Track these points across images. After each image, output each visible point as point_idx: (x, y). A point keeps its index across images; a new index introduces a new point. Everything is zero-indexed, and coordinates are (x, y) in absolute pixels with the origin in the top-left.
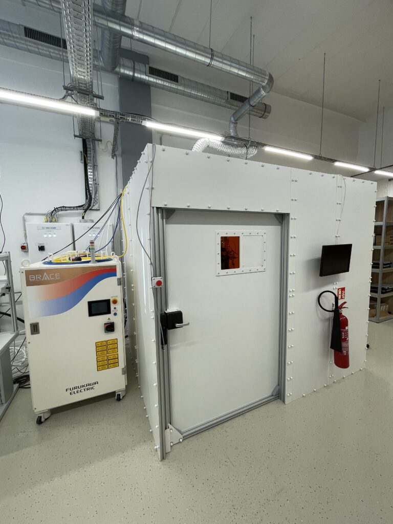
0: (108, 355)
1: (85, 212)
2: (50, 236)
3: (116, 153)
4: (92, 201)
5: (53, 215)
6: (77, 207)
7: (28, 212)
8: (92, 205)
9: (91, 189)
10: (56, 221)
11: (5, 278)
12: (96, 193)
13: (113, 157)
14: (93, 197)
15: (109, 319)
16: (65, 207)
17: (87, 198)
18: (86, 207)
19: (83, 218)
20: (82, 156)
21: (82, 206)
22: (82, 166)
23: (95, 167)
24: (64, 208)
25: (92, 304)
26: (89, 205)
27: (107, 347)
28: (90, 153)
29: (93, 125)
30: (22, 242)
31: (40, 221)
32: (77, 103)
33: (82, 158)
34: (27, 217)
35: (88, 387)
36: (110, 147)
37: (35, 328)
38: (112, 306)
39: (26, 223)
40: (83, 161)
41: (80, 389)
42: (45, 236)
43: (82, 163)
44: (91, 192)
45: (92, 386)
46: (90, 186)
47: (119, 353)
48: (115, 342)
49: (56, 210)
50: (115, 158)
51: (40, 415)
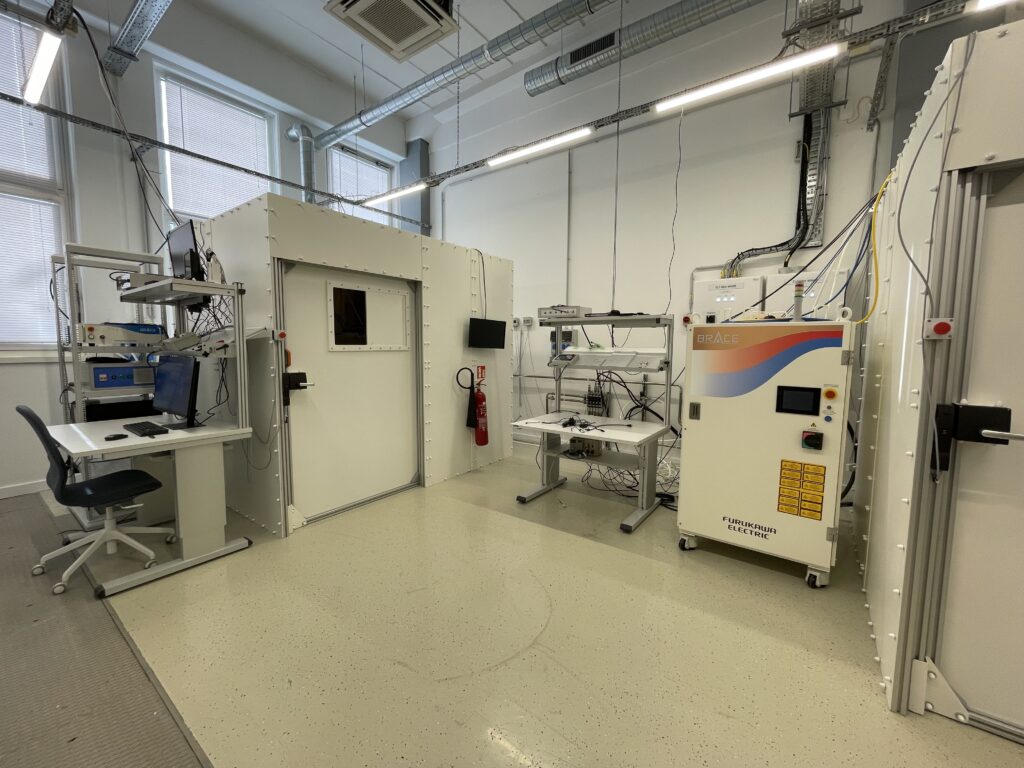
0: (802, 490)
1: (791, 254)
2: (725, 299)
3: (879, 117)
4: (809, 231)
5: (733, 268)
6: (776, 246)
7: (699, 266)
8: (807, 238)
9: (808, 207)
10: (737, 276)
11: (665, 351)
12: (818, 214)
13: (870, 128)
14: (812, 222)
15: (813, 425)
16: (756, 249)
17: (798, 228)
18: (793, 245)
19: (786, 264)
20: (799, 150)
21: (787, 243)
22: (797, 168)
23: (825, 160)
24: (753, 252)
25: (785, 392)
26: (802, 239)
27: (802, 476)
28: (818, 137)
29: (831, 78)
30: (685, 312)
31: (714, 277)
32: (804, 49)
33: (798, 153)
34: (697, 274)
35: (757, 530)
36: (866, 107)
37: (695, 411)
38: (824, 402)
39: (695, 282)
40: (800, 159)
41: (744, 528)
42: (718, 300)
43: (797, 162)
44: (808, 213)
45: (765, 533)
46: (808, 202)
47: (825, 494)
48: (821, 472)
49: (741, 256)
50: (876, 128)
51: (685, 538)
